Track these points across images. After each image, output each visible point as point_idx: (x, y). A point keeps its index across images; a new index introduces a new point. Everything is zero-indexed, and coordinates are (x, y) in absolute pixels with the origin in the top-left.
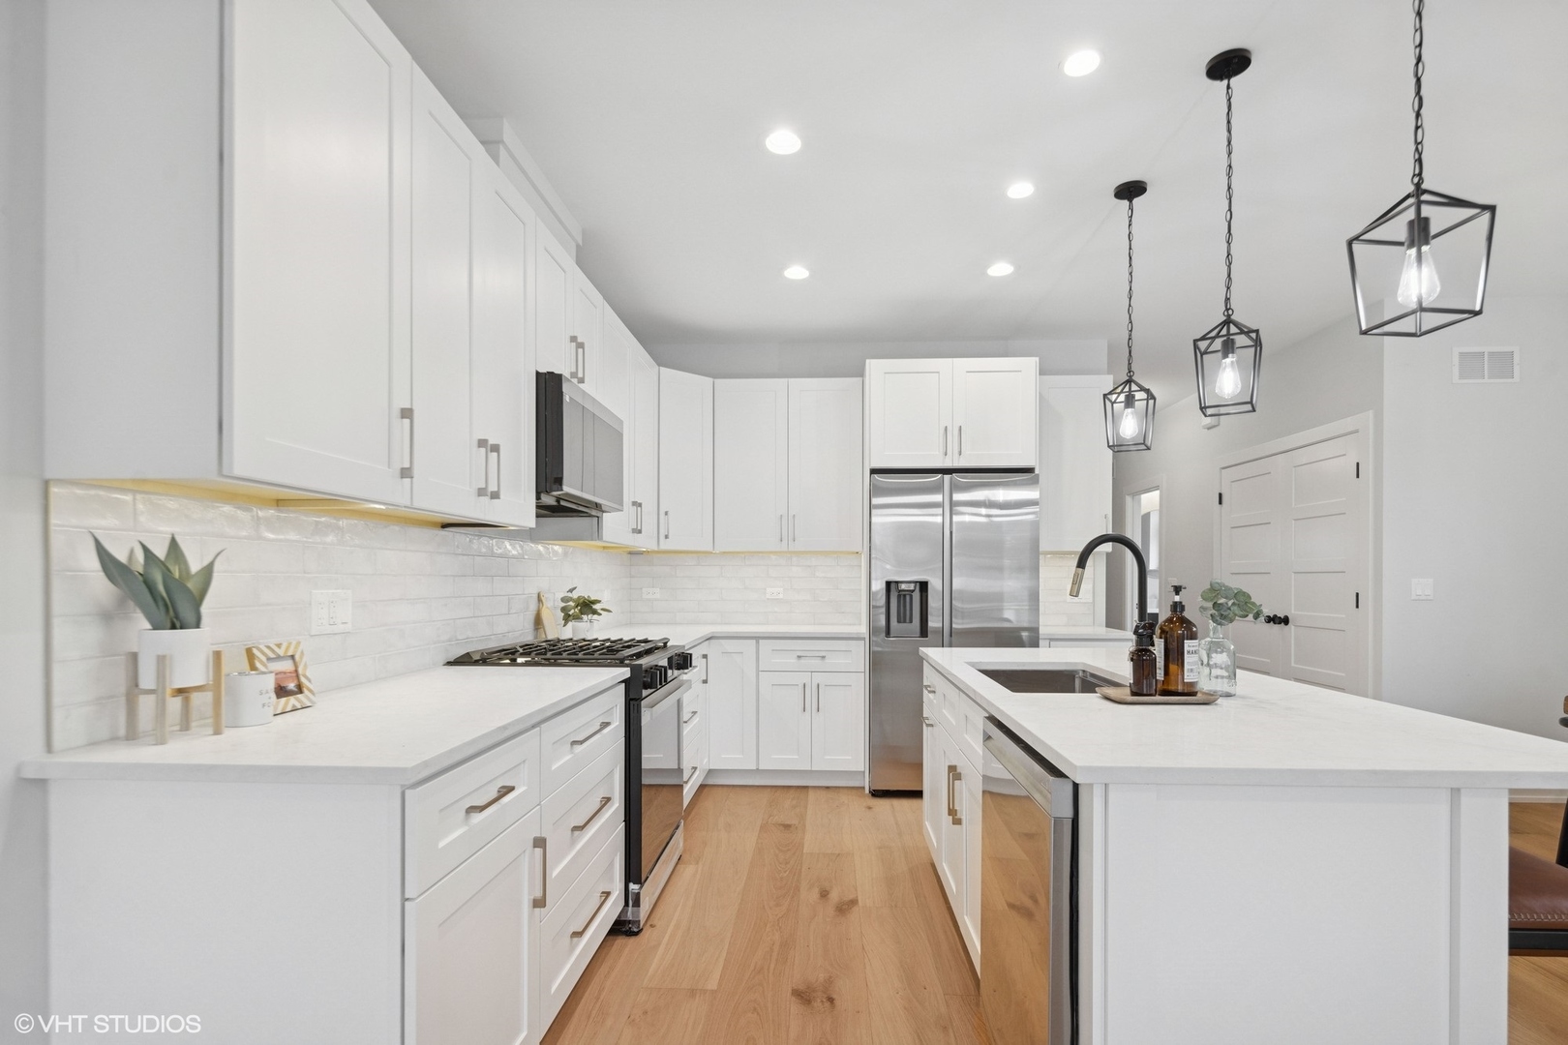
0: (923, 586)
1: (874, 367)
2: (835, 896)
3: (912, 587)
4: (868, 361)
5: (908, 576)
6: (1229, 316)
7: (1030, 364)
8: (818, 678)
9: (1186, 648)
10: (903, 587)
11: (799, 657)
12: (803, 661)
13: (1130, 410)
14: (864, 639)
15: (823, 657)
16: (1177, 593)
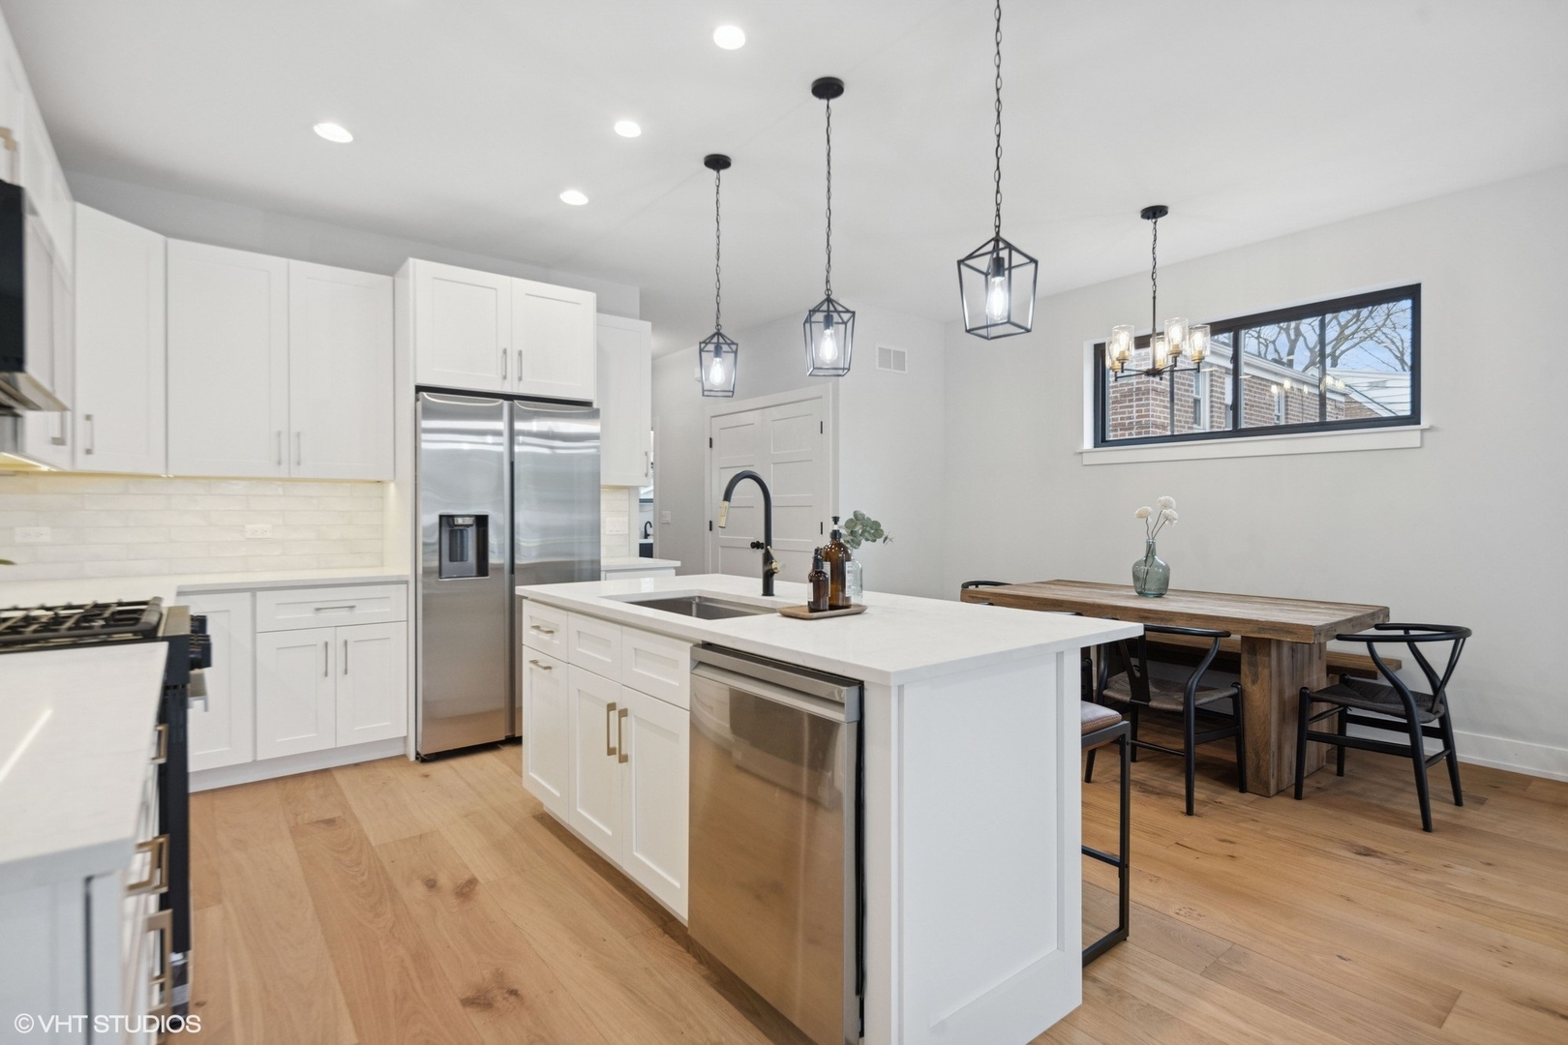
0: (482, 521)
1: (419, 269)
2: (444, 880)
3: (469, 521)
4: (411, 260)
5: (465, 510)
6: (828, 295)
7: (588, 298)
8: (344, 634)
9: (847, 569)
10: (460, 521)
11: (318, 609)
12: (323, 614)
13: (718, 359)
14: (407, 582)
15: (352, 607)
16: (836, 523)
